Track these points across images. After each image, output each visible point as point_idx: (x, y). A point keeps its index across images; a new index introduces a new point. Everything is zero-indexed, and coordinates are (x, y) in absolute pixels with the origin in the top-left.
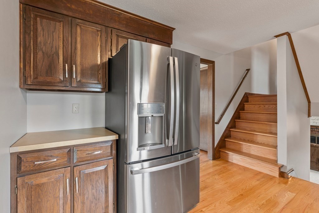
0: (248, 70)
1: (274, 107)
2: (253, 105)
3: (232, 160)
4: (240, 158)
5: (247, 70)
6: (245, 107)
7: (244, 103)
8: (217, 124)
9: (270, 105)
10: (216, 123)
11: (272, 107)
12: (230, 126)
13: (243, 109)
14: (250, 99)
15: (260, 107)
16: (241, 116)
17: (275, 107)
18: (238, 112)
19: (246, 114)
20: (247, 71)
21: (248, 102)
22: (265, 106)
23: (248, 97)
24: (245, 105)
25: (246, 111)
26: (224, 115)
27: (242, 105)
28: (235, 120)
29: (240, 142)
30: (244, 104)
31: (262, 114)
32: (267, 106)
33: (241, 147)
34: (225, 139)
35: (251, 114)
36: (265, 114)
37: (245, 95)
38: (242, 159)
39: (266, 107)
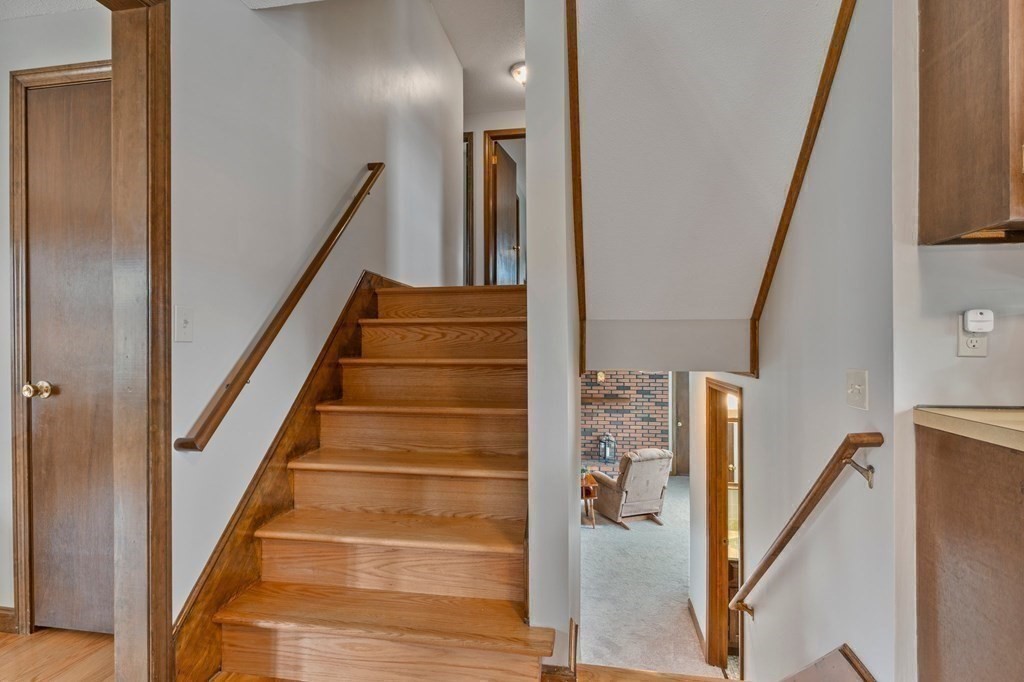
0: (375, 168)
1: (477, 339)
2: (397, 330)
3: (297, 668)
4: (344, 646)
5: (371, 166)
6: (364, 340)
7: (360, 321)
8: (192, 453)
9: (463, 330)
10: (185, 445)
11: (472, 338)
12: (288, 444)
13: (354, 348)
14: (382, 303)
15: (426, 336)
16: (344, 382)
17: (482, 339)
18: (330, 365)
19: (369, 371)
20: (370, 172)
21: (377, 317)
22: (444, 335)
23: (375, 295)
24: (365, 331)
25: (367, 357)
26: (246, 381)
27: (351, 331)
28: (318, 408)
29: (341, 534)
30: (359, 326)
31: (436, 370)
32: (452, 334)
33: (349, 560)
34: (258, 533)
35: (393, 370)
36: (447, 371)
37: (365, 286)
38: (352, 647)
39: (447, 338)
